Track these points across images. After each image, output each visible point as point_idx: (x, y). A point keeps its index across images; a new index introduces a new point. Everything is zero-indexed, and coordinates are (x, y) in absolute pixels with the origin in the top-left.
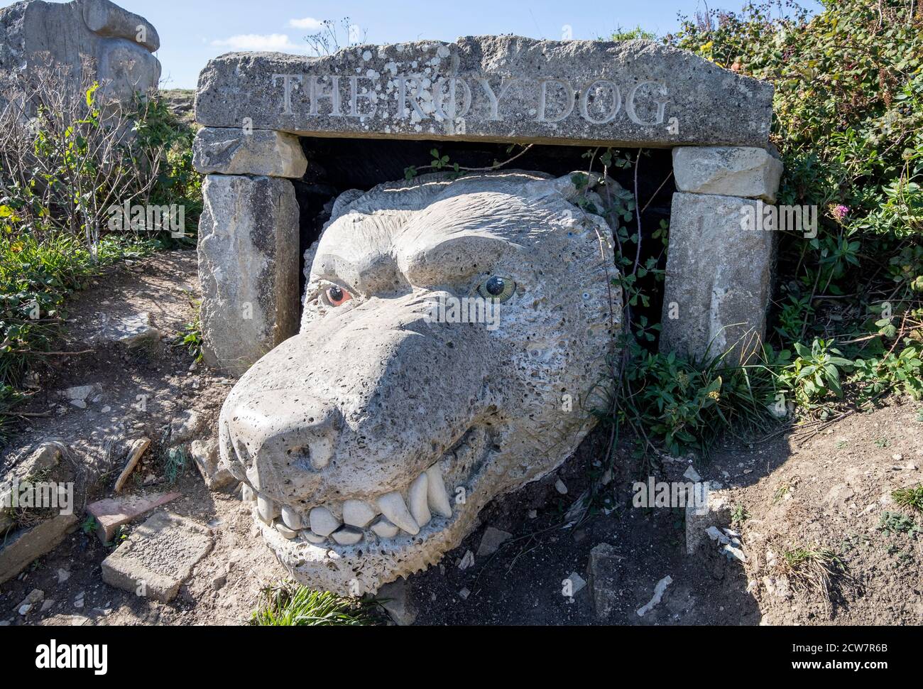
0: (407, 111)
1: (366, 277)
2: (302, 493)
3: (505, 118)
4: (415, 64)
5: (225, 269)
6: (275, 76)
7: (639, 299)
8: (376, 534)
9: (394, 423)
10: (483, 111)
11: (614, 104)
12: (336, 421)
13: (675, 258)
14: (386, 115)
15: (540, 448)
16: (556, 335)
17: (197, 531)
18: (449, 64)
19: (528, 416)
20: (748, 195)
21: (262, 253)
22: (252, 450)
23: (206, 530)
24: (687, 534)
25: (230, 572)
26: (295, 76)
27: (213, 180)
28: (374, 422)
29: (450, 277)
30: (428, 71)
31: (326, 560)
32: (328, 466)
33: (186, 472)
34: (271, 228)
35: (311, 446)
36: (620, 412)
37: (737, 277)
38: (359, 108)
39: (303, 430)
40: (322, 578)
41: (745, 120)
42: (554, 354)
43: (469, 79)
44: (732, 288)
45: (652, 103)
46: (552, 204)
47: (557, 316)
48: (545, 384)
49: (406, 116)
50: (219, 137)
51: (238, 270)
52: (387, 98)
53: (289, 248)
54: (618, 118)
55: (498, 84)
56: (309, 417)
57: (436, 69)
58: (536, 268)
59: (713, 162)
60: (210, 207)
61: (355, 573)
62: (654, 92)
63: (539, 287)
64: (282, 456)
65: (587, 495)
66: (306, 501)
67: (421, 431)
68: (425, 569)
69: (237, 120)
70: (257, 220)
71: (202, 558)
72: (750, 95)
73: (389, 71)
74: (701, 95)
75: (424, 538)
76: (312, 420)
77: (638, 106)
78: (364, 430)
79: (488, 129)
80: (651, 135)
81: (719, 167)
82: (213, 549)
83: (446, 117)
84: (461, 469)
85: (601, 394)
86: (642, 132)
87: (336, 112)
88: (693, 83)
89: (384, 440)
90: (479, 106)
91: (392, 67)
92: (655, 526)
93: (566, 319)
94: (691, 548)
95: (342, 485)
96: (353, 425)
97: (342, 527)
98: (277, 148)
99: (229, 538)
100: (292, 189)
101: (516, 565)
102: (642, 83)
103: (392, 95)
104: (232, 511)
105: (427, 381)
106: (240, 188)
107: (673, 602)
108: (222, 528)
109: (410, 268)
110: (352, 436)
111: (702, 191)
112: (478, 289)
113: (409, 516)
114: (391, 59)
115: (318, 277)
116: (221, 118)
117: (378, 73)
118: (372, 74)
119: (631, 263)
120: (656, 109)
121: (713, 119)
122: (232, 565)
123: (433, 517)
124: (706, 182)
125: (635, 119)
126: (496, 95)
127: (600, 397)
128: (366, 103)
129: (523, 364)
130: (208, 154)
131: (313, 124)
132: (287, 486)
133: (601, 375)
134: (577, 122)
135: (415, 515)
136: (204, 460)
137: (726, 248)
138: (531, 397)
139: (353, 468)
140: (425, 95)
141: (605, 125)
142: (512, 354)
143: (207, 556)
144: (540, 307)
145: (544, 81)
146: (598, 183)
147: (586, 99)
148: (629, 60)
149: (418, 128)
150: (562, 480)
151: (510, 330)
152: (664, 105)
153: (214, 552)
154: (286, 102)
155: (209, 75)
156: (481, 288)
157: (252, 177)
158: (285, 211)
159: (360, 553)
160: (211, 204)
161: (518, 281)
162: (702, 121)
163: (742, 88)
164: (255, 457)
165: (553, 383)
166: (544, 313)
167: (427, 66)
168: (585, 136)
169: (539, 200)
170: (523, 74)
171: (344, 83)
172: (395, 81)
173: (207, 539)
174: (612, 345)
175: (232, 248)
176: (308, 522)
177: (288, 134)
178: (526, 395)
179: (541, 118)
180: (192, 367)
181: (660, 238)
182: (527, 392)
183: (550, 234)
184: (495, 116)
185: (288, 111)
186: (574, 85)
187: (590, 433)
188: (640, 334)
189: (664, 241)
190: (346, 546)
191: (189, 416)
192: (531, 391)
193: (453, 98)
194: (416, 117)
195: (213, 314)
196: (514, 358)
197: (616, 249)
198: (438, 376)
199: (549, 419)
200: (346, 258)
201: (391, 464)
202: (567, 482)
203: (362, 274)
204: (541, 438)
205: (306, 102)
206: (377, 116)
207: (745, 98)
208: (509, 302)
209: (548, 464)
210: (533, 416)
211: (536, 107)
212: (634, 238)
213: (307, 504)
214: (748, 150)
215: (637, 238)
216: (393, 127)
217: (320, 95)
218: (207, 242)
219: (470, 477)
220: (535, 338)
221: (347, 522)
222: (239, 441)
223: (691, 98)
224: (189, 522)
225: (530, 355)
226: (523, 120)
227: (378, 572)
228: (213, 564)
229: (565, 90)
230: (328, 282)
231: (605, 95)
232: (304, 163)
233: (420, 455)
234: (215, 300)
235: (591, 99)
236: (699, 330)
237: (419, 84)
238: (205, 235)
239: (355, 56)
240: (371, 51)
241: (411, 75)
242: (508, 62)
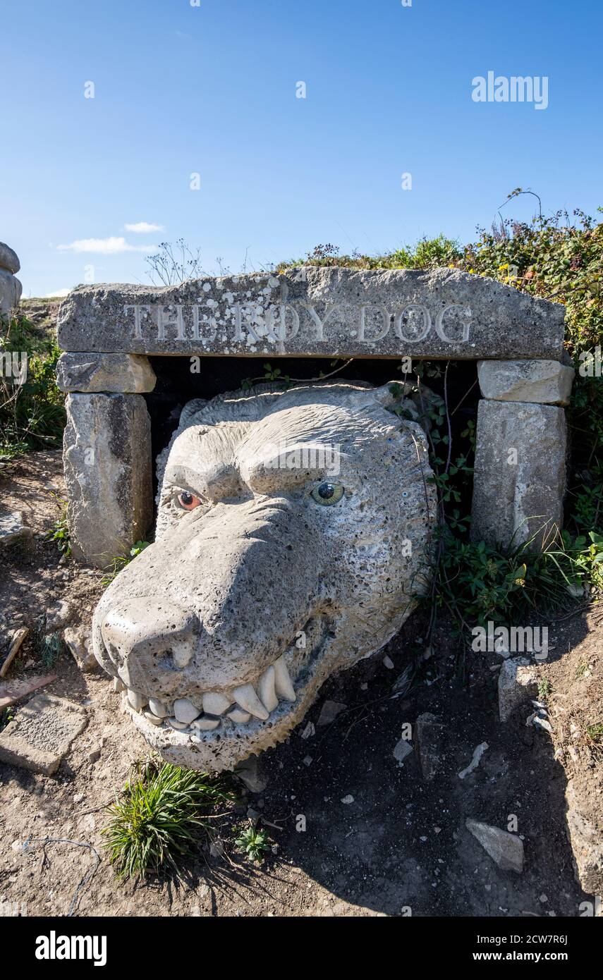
0: (243, 335)
1: (213, 485)
2: (168, 689)
3: (329, 339)
4: (249, 294)
5: (88, 475)
6: (126, 307)
7: (452, 496)
8: (231, 720)
9: (244, 626)
10: (310, 333)
11: (425, 325)
12: (194, 626)
13: (482, 457)
14: (225, 339)
15: (369, 631)
16: (381, 532)
17: (73, 710)
18: (279, 293)
19: (358, 604)
20: (544, 401)
21: (120, 460)
22: (123, 653)
23: (81, 709)
24: (500, 705)
25: (103, 747)
26: (144, 306)
27: (74, 398)
28: (228, 627)
29: (286, 485)
30: (261, 299)
31: (189, 745)
32: (189, 665)
33: (61, 656)
34: (126, 439)
35: (174, 649)
36: (438, 596)
37: (537, 474)
38: (201, 333)
39: (166, 636)
40: (186, 758)
41: (540, 337)
42: (380, 549)
43: (297, 306)
44: (533, 483)
45: (458, 324)
46: (373, 413)
47: (381, 515)
48: (372, 576)
49: (243, 339)
50: (79, 360)
51: (99, 475)
52: (225, 324)
53: (142, 454)
54: (428, 336)
55: (323, 310)
56: (171, 624)
57: (268, 297)
58: (362, 473)
59: (513, 374)
60: (73, 421)
61: (214, 755)
62: (460, 314)
63: (364, 491)
64: (149, 658)
65: (411, 669)
66: (171, 694)
67: (268, 630)
68: (274, 746)
69: (94, 346)
70: (114, 432)
71: (78, 734)
72: (544, 314)
73: (226, 300)
74: (502, 316)
75: (273, 722)
76: (174, 626)
77: (446, 327)
78: (219, 634)
79: (315, 348)
80: (459, 352)
81: (518, 378)
82: (87, 726)
83: (278, 340)
84: (302, 657)
85: (421, 580)
86: (450, 349)
87: (181, 337)
88: (494, 305)
89: (237, 642)
90: (306, 329)
91: (229, 296)
92: (471, 696)
93: (389, 517)
94: (504, 717)
95: (201, 681)
96: (210, 630)
97: (202, 715)
98: (130, 369)
99: (101, 715)
100: (144, 403)
101: (351, 733)
102: (449, 306)
103: (229, 321)
104: (102, 690)
105: (271, 584)
106: (99, 404)
107: (489, 766)
108: (94, 706)
109: (252, 478)
110: (208, 639)
111: (505, 398)
112: (311, 492)
113: (259, 704)
114: (228, 290)
115: (170, 484)
116: (81, 345)
117: (216, 302)
118: (211, 303)
119: (443, 463)
120: (462, 329)
121: (512, 337)
122: (105, 740)
123: (280, 702)
124: (508, 391)
125: (444, 338)
126: (321, 320)
127: (420, 583)
128: (207, 328)
129: (352, 559)
130: (70, 376)
131: (161, 347)
132: (154, 683)
133: (420, 563)
134: (393, 341)
135: (265, 702)
136: (76, 646)
137: (527, 449)
138: (361, 587)
139: (211, 667)
140: (259, 320)
141: (418, 344)
142: (342, 551)
143: (82, 733)
144: (366, 508)
145: (363, 306)
146: (413, 391)
147: (400, 321)
148: (438, 286)
149: (254, 349)
150: (390, 657)
151: (340, 530)
152: (469, 326)
153: (89, 728)
154: (137, 329)
155: (68, 306)
156: (314, 493)
157: (108, 394)
158: (138, 422)
159: (218, 738)
160: (74, 419)
161: (346, 486)
162: (503, 339)
163: (538, 309)
164: (126, 659)
165: (380, 575)
166: (369, 513)
167: (259, 295)
168: (400, 354)
169: (361, 410)
170: (344, 301)
171: (187, 311)
172: (232, 309)
173: (82, 717)
174: (429, 537)
176: (173, 711)
177: (139, 356)
178: (356, 586)
179: (361, 338)
180: (61, 561)
181: (468, 437)
182: (356, 583)
183: (372, 441)
184: (321, 337)
185: (139, 337)
186: (390, 309)
187: (412, 614)
188: (453, 526)
189: (471, 439)
190: (206, 731)
191: (61, 606)
192: (360, 582)
193: (283, 322)
194: (251, 340)
195: (78, 514)
196: (344, 554)
197: (430, 451)
198: (280, 577)
199: (376, 605)
200: (195, 470)
201: (244, 661)
202: (394, 658)
203: (210, 484)
204: (370, 622)
205: (155, 328)
206: (217, 340)
207: (540, 317)
208: (339, 504)
209: (376, 644)
210: (362, 603)
211: (357, 329)
212: (445, 439)
213: (172, 698)
214: (544, 363)
215: (448, 440)
217: (167, 322)
218: (70, 452)
219: (310, 663)
220: (362, 536)
221: (207, 710)
222: (111, 645)
223: (492, 319)
224: (66, 703)
225: (358, 550)
226: (345, 340)
227: (234, 752)
228: (88, 740)
229: (382, 314)
230: (179, 489)
231: (417, 318)
232: (153, 379)
233: (268, 652)
234: (80, 502)
235: (405, 321)
236: (505, 520)
237: (253, 311)
238: (69, 446)
239: (197, 287)
240: (210, 283)
241: (246, 304)
242: (331, 291)
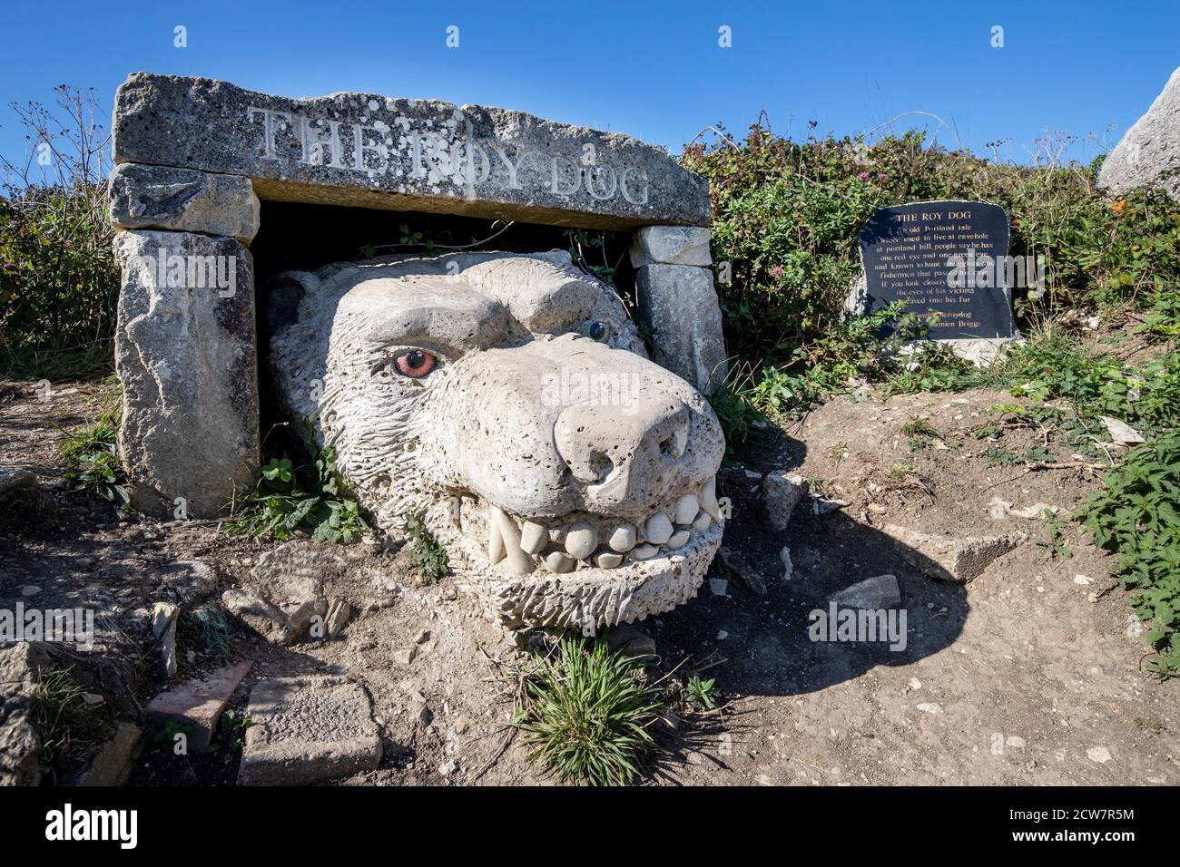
0: (424, 170)
1: (486, 326)
3: (524, 187)
4: (429, 123)
5: (175, 363)
6: (251, 111)
8: (697, 530)
10: (502, 179)
11: (612, 183)
14: (400, 173)
18: (464, 128)
21: (233, 337)
23: (342, 679)
25: (426, 701)
26: (281, 113)
29: (564, 323)
30: (444, 131)
31: (673, 568)
32: (685, 455)
35: (677, 435)
37: (707, 328)
38: (366, 162)
39: (670, 418)
41: (697, 206)
43: (486, 146)
44: (706, 338)
45: (638, 186)
49: (423, 176)
50: (161, 178)
51: (198, 361)
54: (615, 195)
55: (514, 154)
56: (669, 405)
57: (453, 131)
59: (680, 238)
61: (690, 575)
62: (639, 177)
64: (656, 451)
69: (190, 159)
71: (371, 706)
72: (697, 186)
73: (401, 125)
74: (669, 183)
76: (673, 406)
77: (629, 187)
78: (707, 413)
79: (508, 196)
80: (639, 213)
81: (685, 241)
82: (369, 693)
83: (466, 182)
86: (632, 210)
87: (336, 163)
88: (663, 173)
90: (498, 174)
96: (699, 410)
97: (676, 528)
98: (250, 200)
99: (377, 677)
102: (629, 168)
103: (405, 152)
104: (344, 653)
106: (196, 250)
108: (356, 671)
110: (700, 419)
111: (673, 261)
114: (402, 114)
115: (379, 344)
116: (163, 154)
117: (387, 126)
118: (380, 126)
120: (641, 191)
121: (679, 203)
124: (677, 254)
125: (628, 199)
126: (513, 165)
128: (374, 157)
130: (143, 200)
131: (306, 174)
134: (585, 196)
139: (704, 452)
140: (443, 156)
141: (607, 201)
145: (554, 156)
147: (590, 177)
148: (618, 148)
149: (436, 190)
152: (646, 189)
153: (376, 695)
154: (269, 145)
155: (140, 92)
157: (213, 236)
159: (696, 549)
161: (612, 325)
162: (673, 203)
163: (693, 181)
164: (628, 459)
167: (443, 127)
168: (591, 210)
170: (535, 148)
171: (346, 131)
172: (408, 137)
173: (354, 686)
175: (185, 331)
176: (646, 533)
179: (554, 190)
180: (121, 516)
184: (514, 184)
185: (270, 155)
186: (579, 164)
193: (471, 162)
194: (434, 178)
195: (151, 431)
200: (453, 308)
203: (482, 323)
205: (297, 146)
206: (388, 173)
211: (550, 180)
214: (699, 230)
216: (408, 186)
217: (314, 141)
218: (139, 326)
222: (593, 453)
223: (663, 185)
224: (312, 679)
226: (540, 190)
229: (573, 167)
230: (402, 347)
231: (604, 175)
234: (156, 410)
235: (594, 177)
237: (436, 143)
238: (132, 317)
239: (359, 103)
240: (378, 101)
241: (426, 134)
242: (521, 135)
